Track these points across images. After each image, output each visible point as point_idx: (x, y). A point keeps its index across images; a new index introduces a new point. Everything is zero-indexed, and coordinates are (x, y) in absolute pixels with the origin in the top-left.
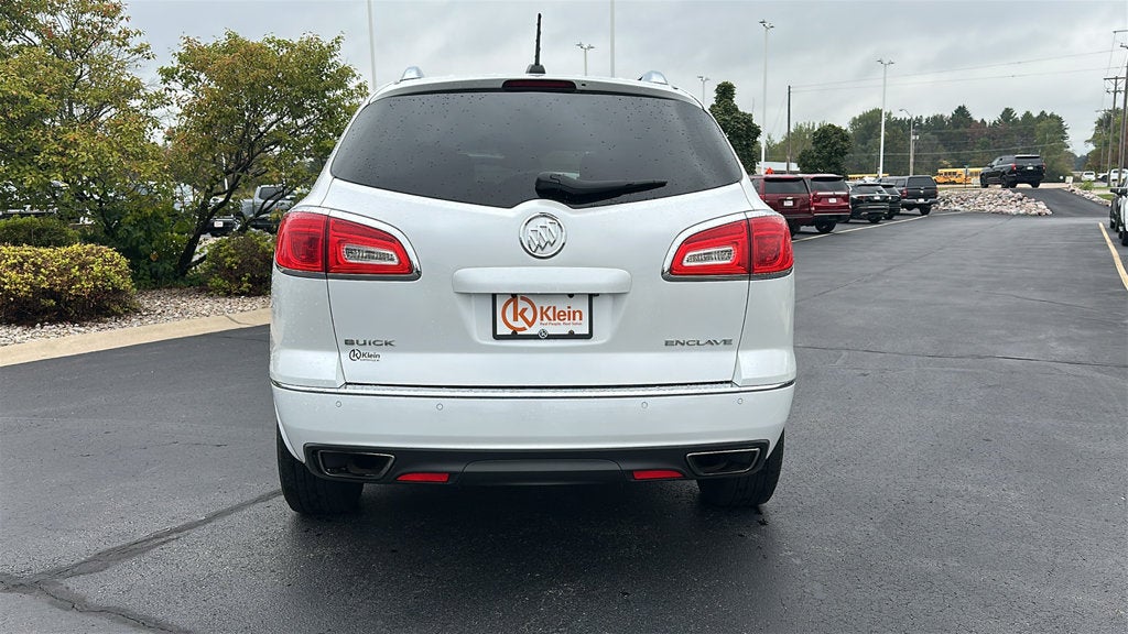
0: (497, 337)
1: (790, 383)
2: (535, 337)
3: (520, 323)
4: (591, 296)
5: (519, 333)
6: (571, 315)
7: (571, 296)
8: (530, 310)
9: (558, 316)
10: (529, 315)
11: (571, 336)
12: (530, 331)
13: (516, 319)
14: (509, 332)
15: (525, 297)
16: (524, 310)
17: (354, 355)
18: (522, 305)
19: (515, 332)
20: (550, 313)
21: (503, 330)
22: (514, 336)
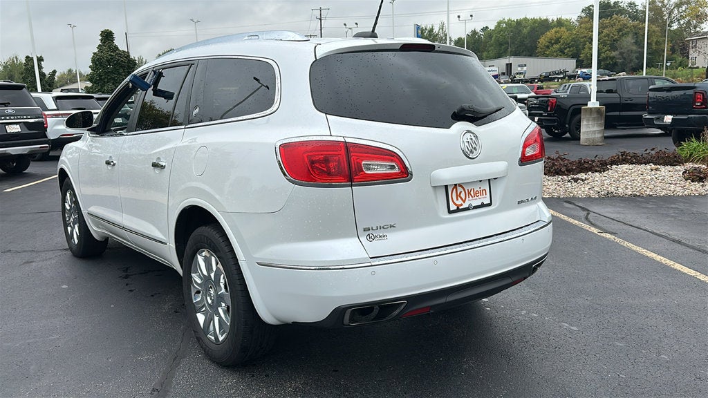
0: (450, 212)
1: (550, 223)
2: (467, 209)
3: (460, 202)
4: (489, 180)
5: (460, 208)
6: (480, 193)
7: (481, 181)
8: (463, 192)
9: (476, 194)
10: (463, 196)
11: (483, 205)
12: (465, 205)
13: (457, 200)
14: (455, 208)
15: (460, 185)
16: (461, 192)
17: (371, 238)
18: (460, 189)
19: (458, 208)
20: (472, 193)
21: (453, 207)
22: (458, 210)
